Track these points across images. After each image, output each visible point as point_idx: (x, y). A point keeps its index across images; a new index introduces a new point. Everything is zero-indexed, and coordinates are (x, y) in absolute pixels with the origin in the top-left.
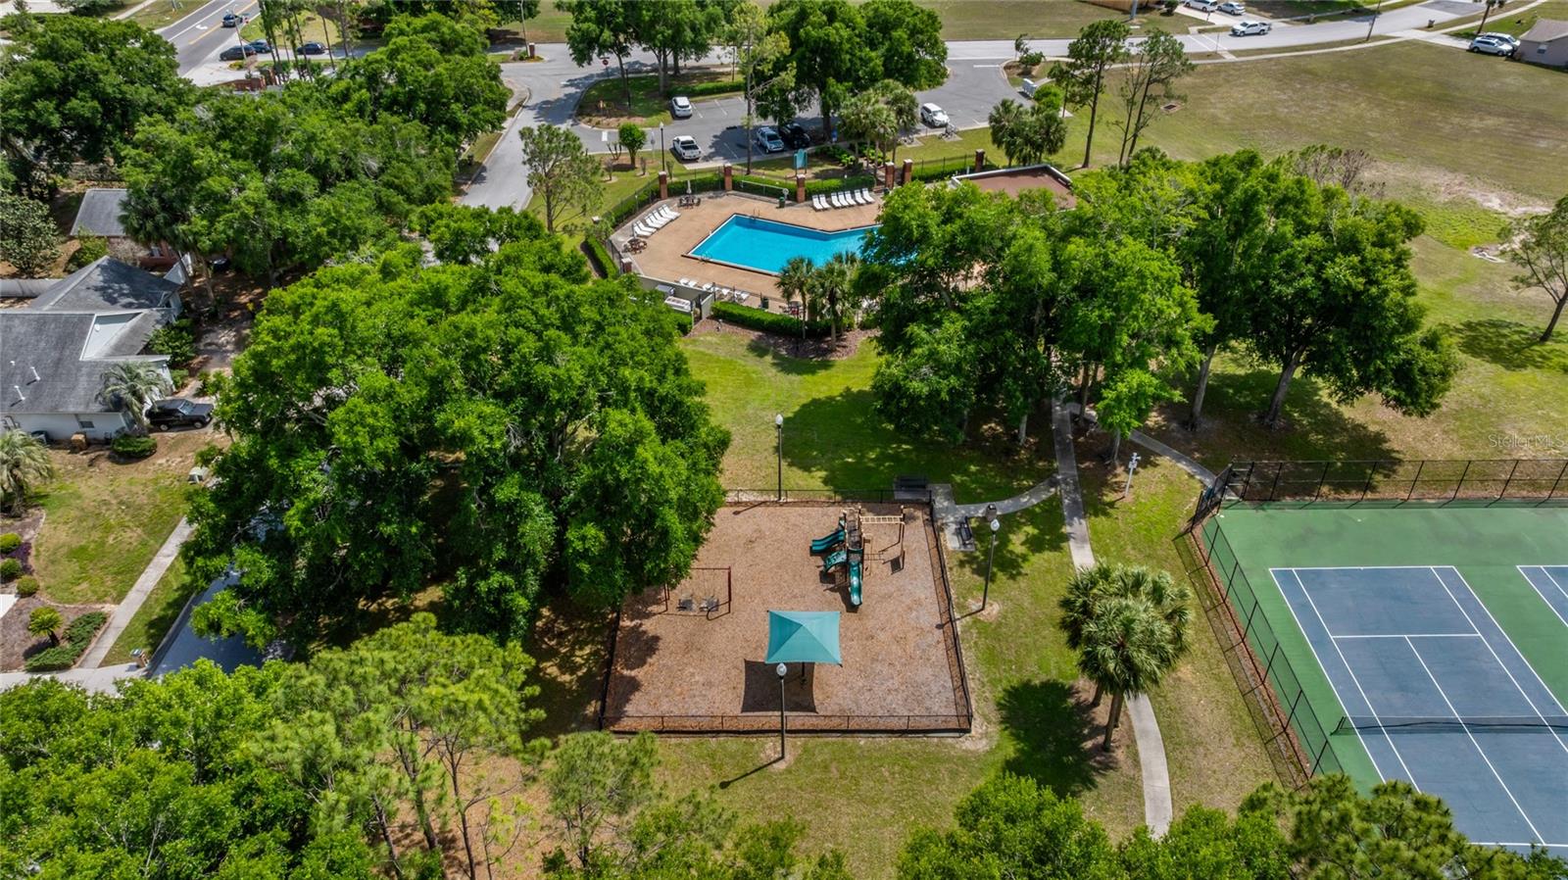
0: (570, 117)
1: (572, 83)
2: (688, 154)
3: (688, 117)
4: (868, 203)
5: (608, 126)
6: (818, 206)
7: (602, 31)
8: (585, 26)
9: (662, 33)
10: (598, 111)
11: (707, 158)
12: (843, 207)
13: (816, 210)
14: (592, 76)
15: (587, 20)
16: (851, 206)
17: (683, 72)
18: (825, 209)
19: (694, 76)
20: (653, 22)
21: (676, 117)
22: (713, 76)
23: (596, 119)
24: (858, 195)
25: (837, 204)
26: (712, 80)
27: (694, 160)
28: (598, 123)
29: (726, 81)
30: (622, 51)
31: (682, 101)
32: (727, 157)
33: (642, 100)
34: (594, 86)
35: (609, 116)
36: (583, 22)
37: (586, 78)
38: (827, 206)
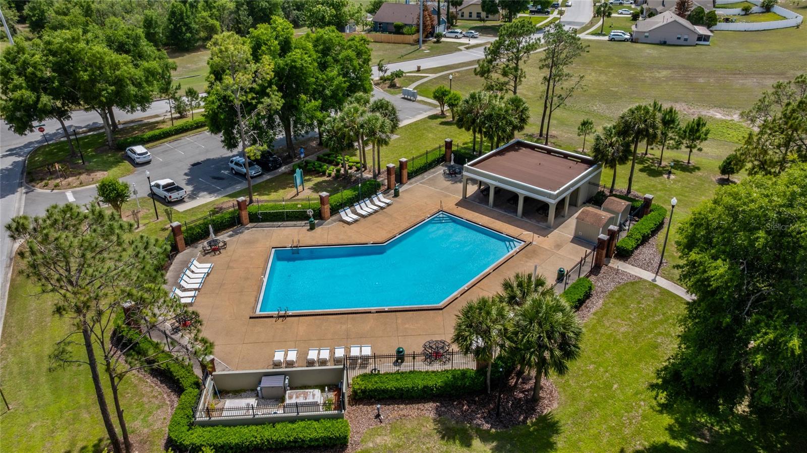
0: (21, 185)
1: (12, 152)
2: (175, 196)
3: (148, 163)
4: (388, 205)
5: (69, 186)
6: (349, 220)
7: (38, 98)
8: (17, 94)
9: (106, 90)
10: (53, 174)
11: (193, 196)
12: (370, 214)
13: (348, 223)
14: (31, 143)
15: (17, 87)
16: (376, 212)
17: (120, 127)
18: (356, 221)
19: (133, 129)
20: (93, 81)
21: (137, 165)
22: (151, 126)
23: (53, 183)
24: (375, 200)
25: (364, 213)
26: (152, 129)
27: (181, 201)
28: (56, 186)
29: (167, 127)
30: (61, 114)
31: (139, 149)
32: (211, 191)
33: (93, 156)
34: (35, 152)
35: (65, 177)
36: (13, 91)
37: (26, 146)
38: (355, 217)
